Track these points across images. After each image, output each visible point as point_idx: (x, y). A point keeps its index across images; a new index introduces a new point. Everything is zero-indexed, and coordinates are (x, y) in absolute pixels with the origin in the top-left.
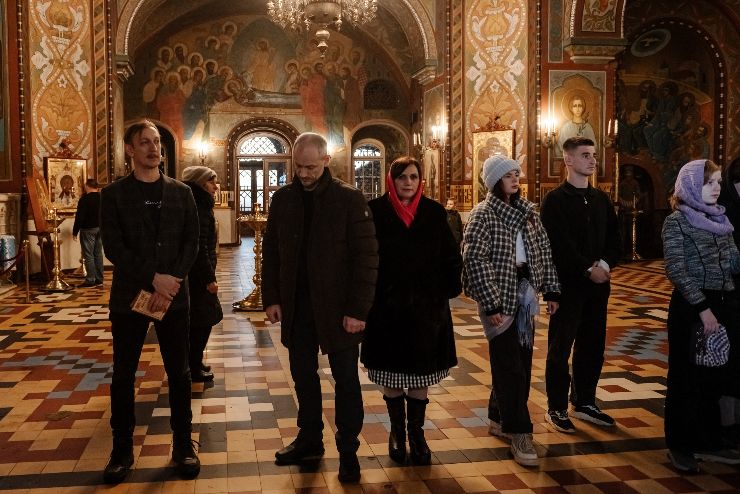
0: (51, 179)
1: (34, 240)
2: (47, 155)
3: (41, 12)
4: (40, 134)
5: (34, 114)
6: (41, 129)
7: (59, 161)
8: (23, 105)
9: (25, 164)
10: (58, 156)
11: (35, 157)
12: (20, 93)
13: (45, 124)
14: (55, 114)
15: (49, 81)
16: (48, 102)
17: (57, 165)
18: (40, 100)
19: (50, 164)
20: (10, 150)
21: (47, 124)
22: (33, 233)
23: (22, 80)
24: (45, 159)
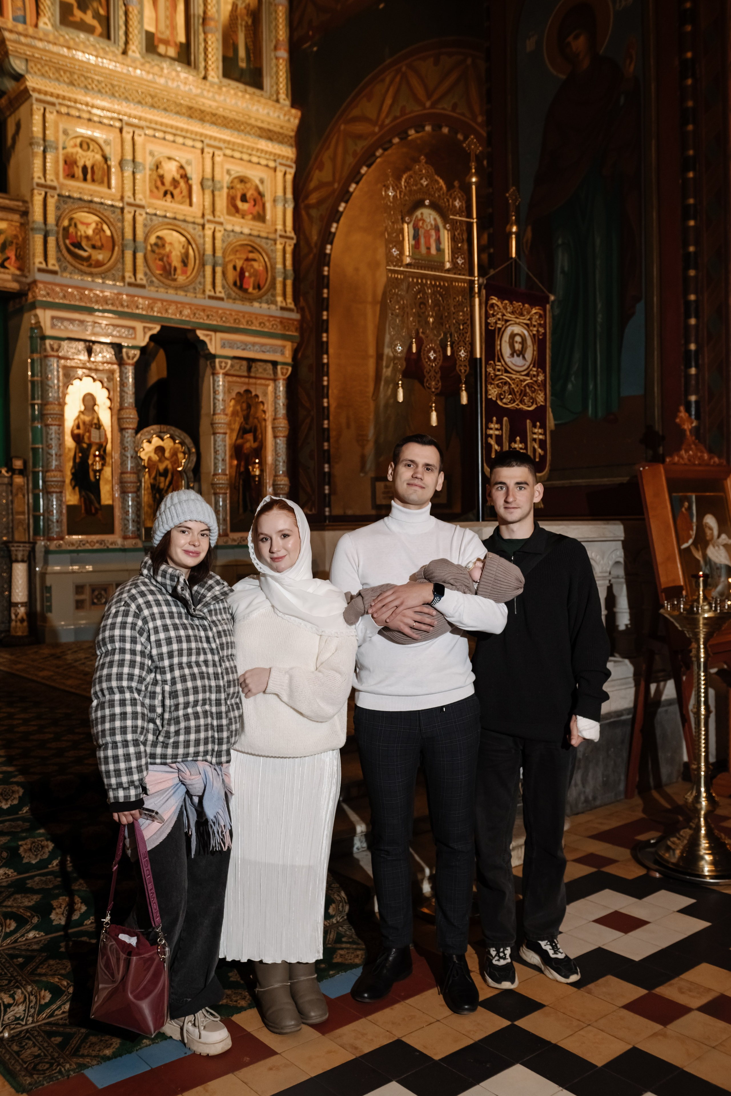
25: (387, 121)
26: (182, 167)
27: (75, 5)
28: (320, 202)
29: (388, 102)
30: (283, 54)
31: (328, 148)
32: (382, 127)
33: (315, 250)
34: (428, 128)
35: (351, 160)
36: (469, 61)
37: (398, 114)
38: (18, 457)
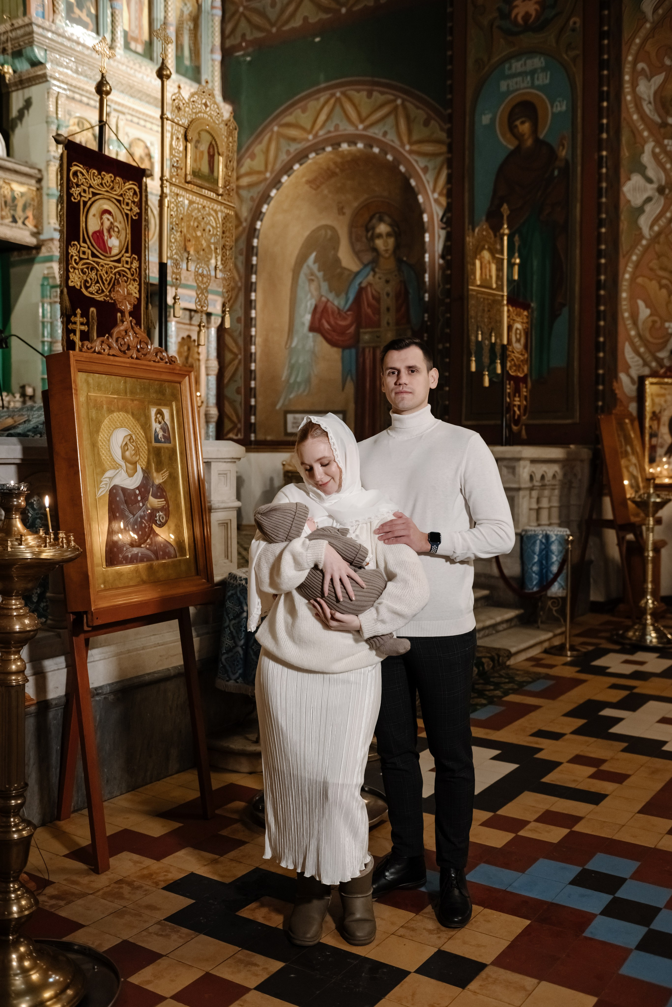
0: (651, 419)
1: (611, 535)
2: (646, 371)
3: (645, 96)
4: (633, 333)
5: (624, 295)
6: (635, 323)
7: (667, 384)
8: (603, 277)
9: (603, 390)
10: (665, 372)
11: (623, 377)
12: (600, 254)
13: (644, 312)
14: (664, 292)
15: (656, 228)
16: (651, 269)
17: (663, 391)
18: (637, 265)
19: (650, 388)
20: (576, 364)
21: (648, 312)
22: (610, 524)
23: (603, 230)
24: (641, 380)
25: (321, 133)
26: (147, 147)
27: (75, 4)
28: (250, 186)
29: (323, 117)
30: (218, 57)
31: (260, 142)
32: (316, 136)
33: (244, 224)
34: (360, 146)
35: (284, 158)
36: (399, 102)
37: (332, 129)
38: (30, 386)
